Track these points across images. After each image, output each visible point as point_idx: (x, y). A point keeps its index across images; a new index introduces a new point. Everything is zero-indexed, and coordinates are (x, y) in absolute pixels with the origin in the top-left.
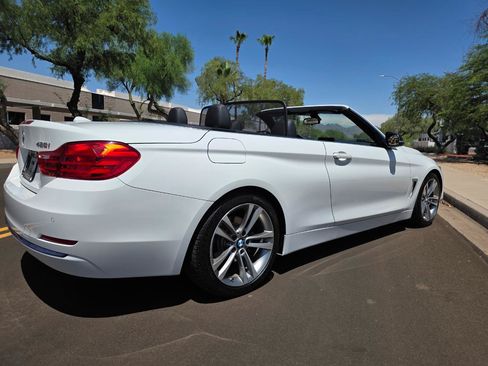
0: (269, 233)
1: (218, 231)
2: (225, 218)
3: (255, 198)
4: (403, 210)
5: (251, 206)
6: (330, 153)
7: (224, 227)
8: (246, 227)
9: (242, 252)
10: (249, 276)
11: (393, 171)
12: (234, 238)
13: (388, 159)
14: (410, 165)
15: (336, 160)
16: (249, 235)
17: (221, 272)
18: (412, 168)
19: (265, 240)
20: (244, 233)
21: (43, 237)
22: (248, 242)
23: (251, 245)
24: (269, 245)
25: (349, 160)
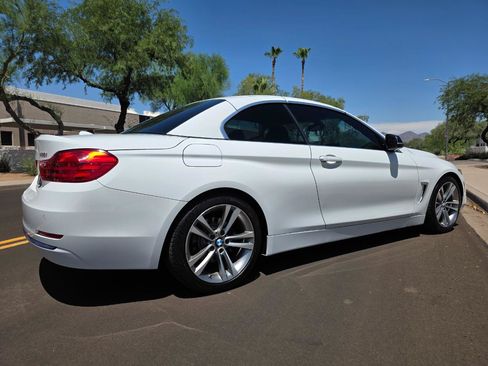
0: (249, 233)
1: (193, 230)
2: (200, 218)
3: (232, 199)
4: (412, 215)
5: (228, 207)
6: (316, 156)
7: (200, 226)
8: (224, 227)
9: (221, 251)
10: (229, 274)
11: (394, 173)
12: (213, 237)
13: (388, 162)
14: (417, 168)
15: (324, 164)
16: (228, 234)
17: (197, 269)
18: (420, 171)
19: (247, 240)
20: (222, 232)
21: (40, 232)
22: (227, 241)
23: (230, 244)
24: (250, 245)
25: (338, 163)
